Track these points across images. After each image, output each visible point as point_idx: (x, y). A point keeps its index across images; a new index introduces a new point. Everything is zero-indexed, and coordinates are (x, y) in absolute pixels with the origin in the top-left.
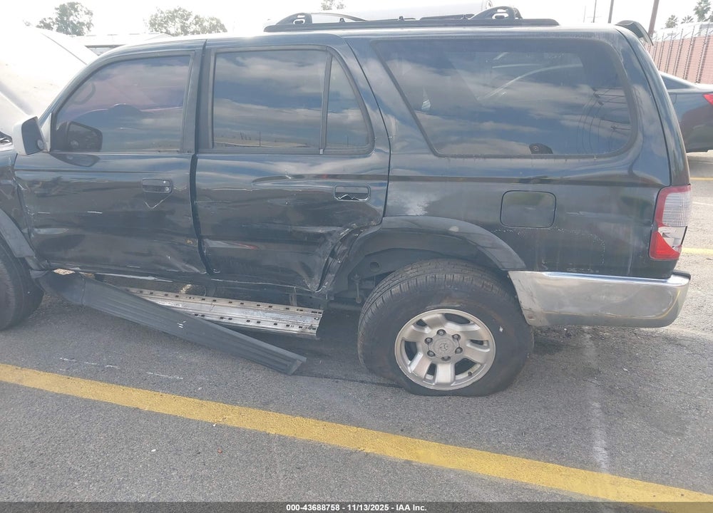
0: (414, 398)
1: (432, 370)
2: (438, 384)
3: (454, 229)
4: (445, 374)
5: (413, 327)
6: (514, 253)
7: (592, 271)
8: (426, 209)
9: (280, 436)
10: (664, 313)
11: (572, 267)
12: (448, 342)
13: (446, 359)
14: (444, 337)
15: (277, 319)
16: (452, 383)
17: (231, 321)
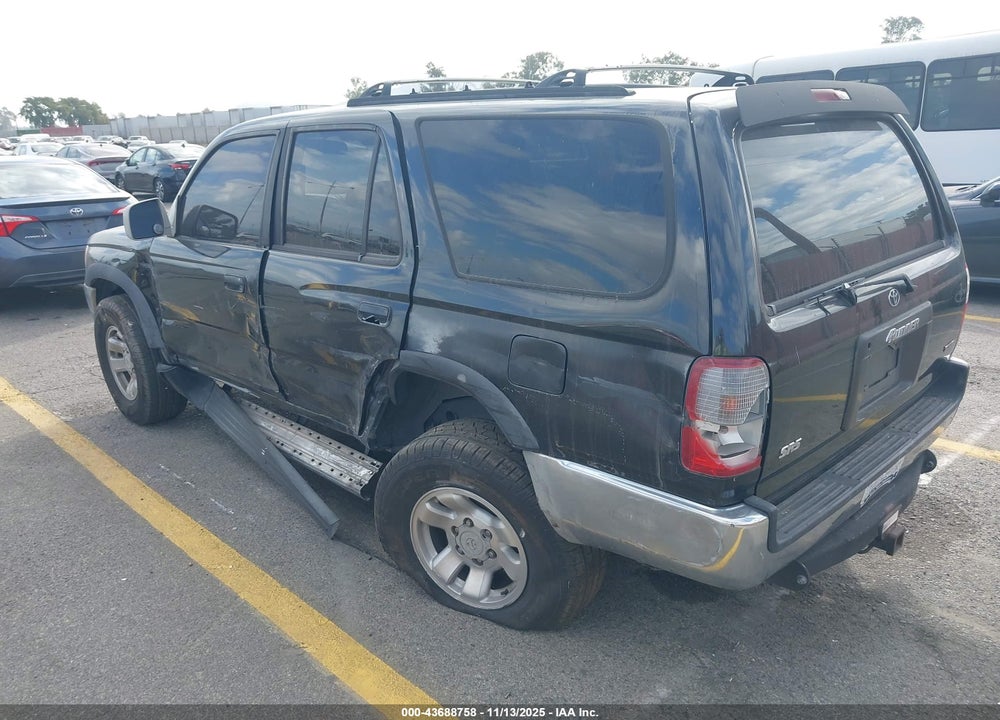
0: (435, 605)
1: (463, 573)
2: (464, 596)
3: (462, 378)
4: (476, 583)
5: (428, 505)
6: (525, 424)
7: (616, 472)
8: (440, 346)
9: (246, 602)
10: (712, 564)
11: (591, 459)
12: (476, 538)
13: (479, 563)
14: (473, 529)
15: (338, 464)
16: (482, 598)
17: (300, 456)
